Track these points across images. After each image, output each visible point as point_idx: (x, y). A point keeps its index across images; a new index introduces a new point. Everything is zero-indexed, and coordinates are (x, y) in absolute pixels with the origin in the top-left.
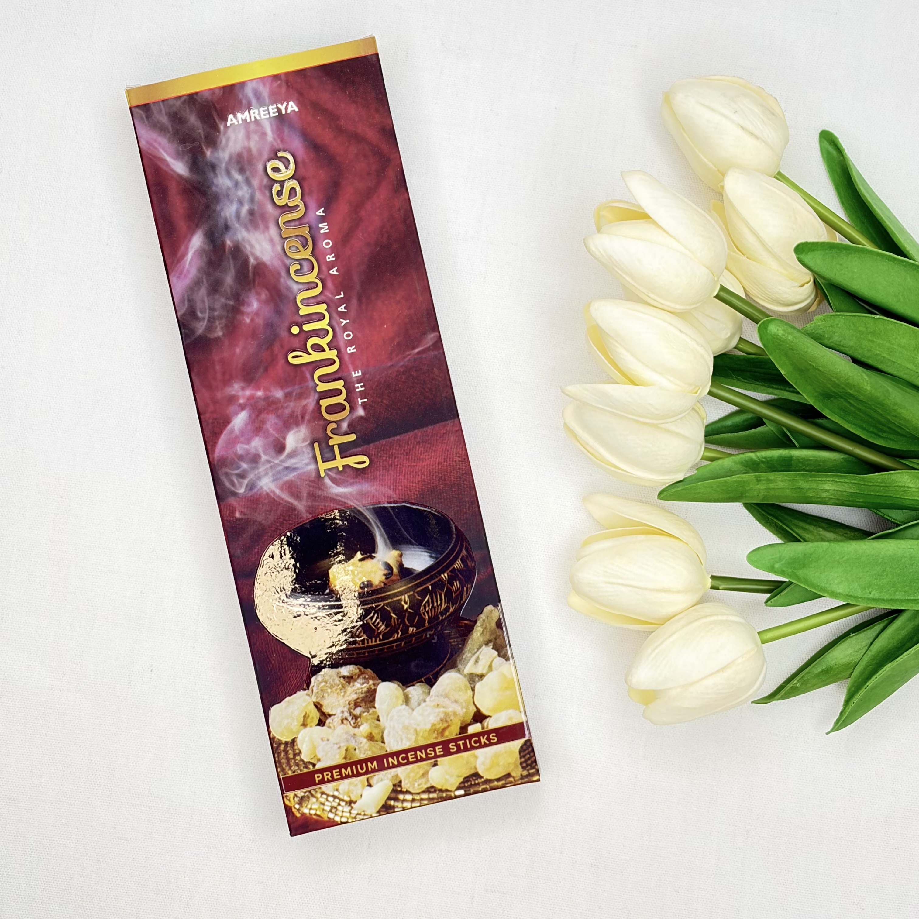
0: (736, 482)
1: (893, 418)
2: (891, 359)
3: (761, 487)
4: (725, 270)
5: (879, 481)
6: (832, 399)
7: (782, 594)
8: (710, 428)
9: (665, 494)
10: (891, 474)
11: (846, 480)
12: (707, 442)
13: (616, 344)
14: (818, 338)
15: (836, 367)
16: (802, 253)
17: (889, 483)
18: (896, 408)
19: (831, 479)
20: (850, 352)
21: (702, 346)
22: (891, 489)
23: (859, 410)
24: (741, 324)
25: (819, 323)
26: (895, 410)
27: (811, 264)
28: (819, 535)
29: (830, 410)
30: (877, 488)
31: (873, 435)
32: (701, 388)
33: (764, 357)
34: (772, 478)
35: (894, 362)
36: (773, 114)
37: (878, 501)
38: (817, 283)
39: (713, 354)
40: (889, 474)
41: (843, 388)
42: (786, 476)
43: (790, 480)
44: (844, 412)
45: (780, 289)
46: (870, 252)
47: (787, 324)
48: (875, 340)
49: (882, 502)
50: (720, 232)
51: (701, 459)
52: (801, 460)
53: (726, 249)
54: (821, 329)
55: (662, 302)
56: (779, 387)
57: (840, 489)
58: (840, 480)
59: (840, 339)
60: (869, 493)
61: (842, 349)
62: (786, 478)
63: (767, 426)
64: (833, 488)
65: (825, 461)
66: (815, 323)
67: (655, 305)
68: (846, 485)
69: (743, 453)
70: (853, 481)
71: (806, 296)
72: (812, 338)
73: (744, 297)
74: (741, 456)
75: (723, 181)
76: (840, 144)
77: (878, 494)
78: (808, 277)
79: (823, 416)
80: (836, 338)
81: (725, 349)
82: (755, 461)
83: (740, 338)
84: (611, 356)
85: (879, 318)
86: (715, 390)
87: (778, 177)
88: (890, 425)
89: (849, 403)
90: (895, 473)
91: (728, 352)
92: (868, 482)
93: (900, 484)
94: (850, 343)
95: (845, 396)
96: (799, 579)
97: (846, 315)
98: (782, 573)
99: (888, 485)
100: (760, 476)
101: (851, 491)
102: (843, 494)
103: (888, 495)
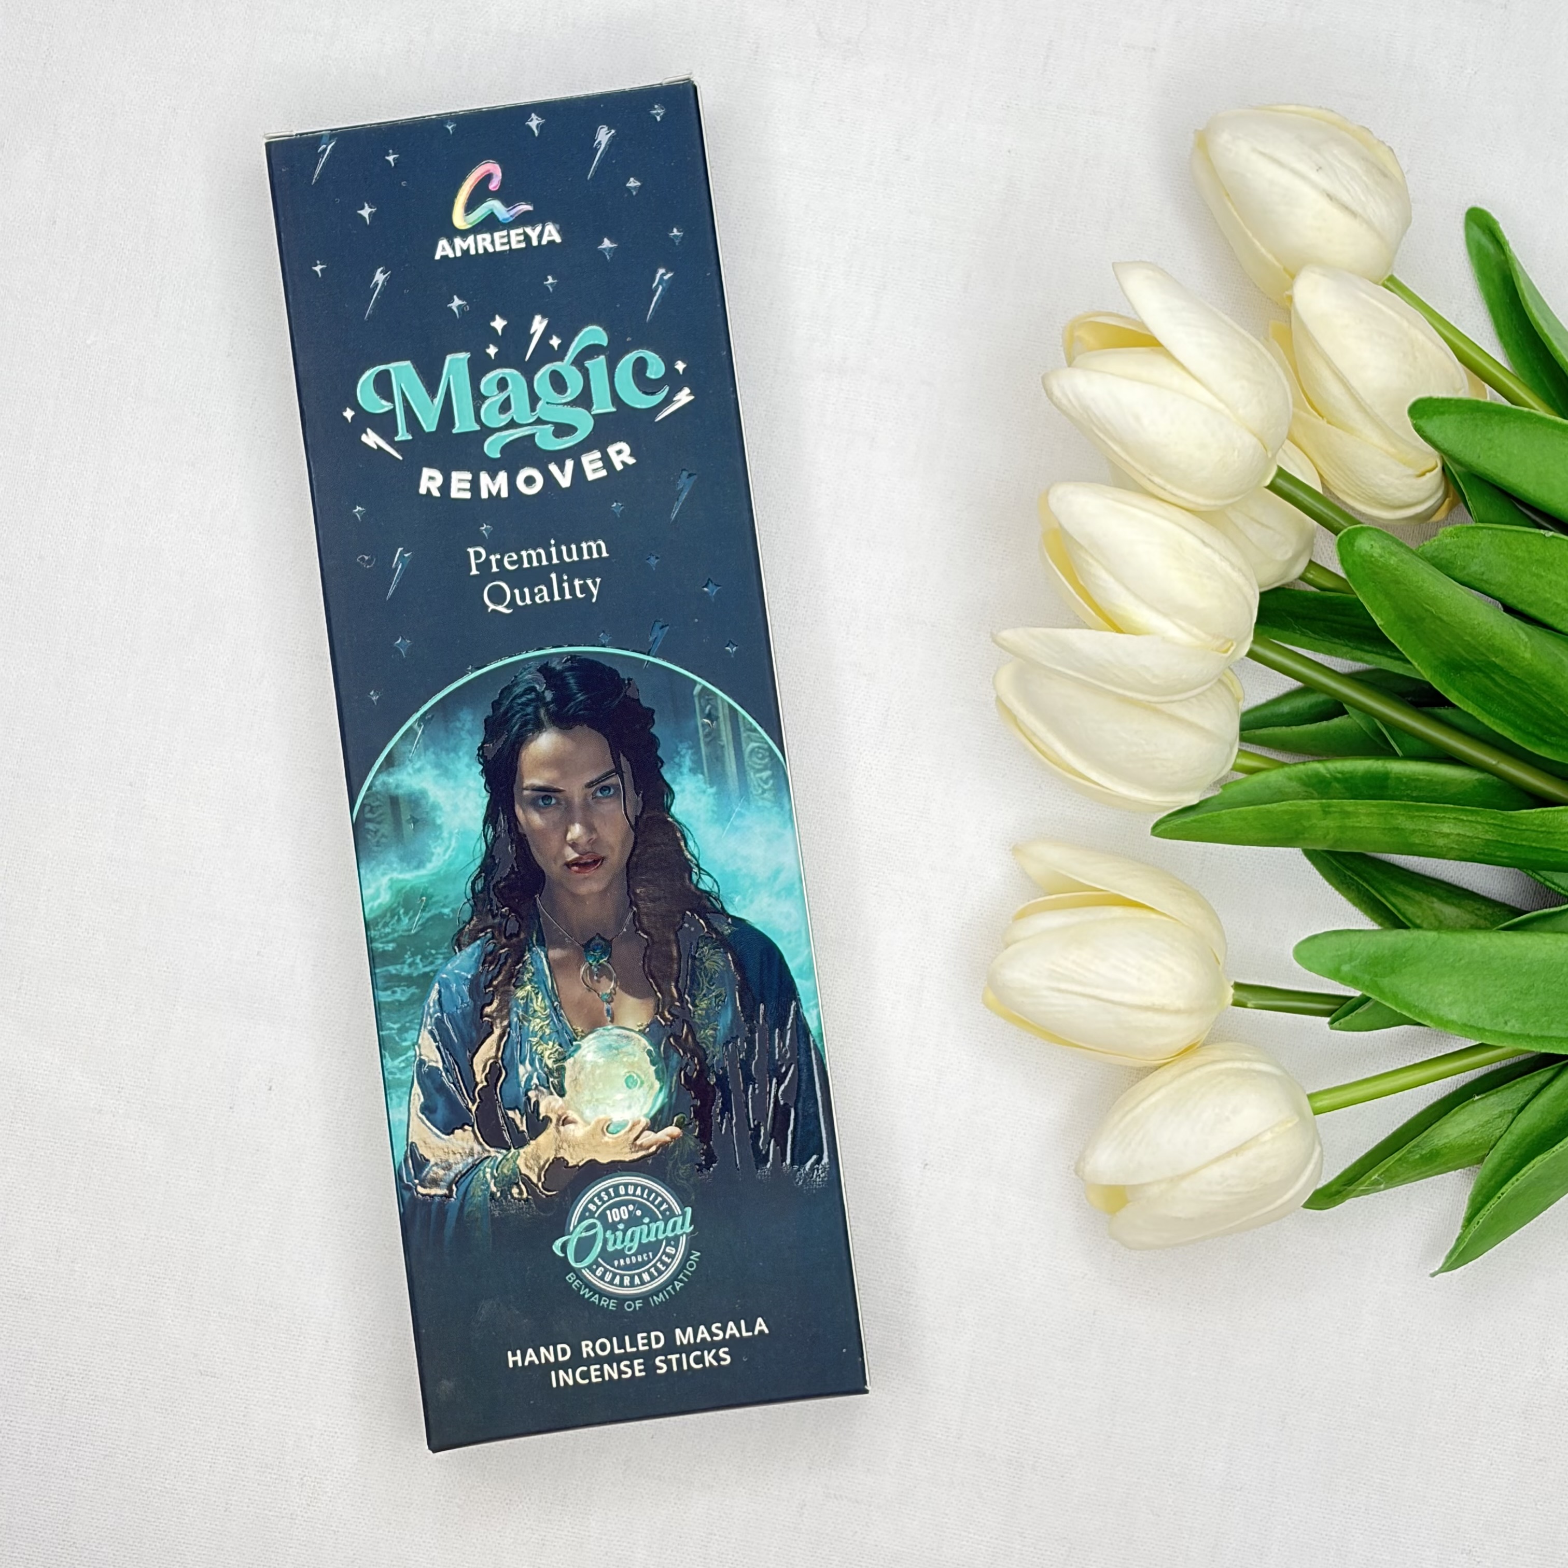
0: (1288, 813)
3: (1332, 823)
4: (1287, 442)
5: (1537, 822)
6: (1464, 673)
7: (1359, 1011)
8: (1251, 717)
9: (1163, 827)
10: (1558, 811)
11: (1479, 819)
12: (1243, 739)
13: (1091, 561)
14: (1444, 566)
15: (1472, 616)
16: (1421, 417)
17: (1555, 827)
19: (1454, 815)
20: (1499, 593)
21: (1240, 570)
22: (1557, 836)
23: (1511, 694)
24: (1313, 536)
25: (1447, 541)
27: (1438, 437)
28: (1432, 908)
29: (1460, 693)
30: (1534, 835)
31: (1533, 739)
32: (1235, 644)
33: (1350, 596)
34: (1350, 809)
36: (1385, 175)
37: (1534, 856)
38: (1446, 471)
39: (1260, 587)
40: (1555, 811)
41: (1483, 654)
42: (1374, 806)
43: (1381, 814)
44: (1485, 698)
45: (1382, 479)
46: (1541, 420)
47: (1389, 537)
48: (1543, 574)
49: (1541, 858)
50: (1281, 374)
51: (1232, 769)
52: (1404, 780)
53: (1291, 406)
54: (1450, 550)
55: (1175, 491)
56: (1375, 650)
57: (1468, 834)
59: (1483, 569)
60: (1519, 843)
61: (1486, 587)
62: (1374, 810)
63: (1350, 717)
64: (1456, 832)
65: (1446, 783)
66: (1439, 540)
67: (1163, 497)
68: (1479, 827)
69: (1304, 763)
70: (1492, 821)
71: (1427, 494)
72: (1434, 565)
73: (1320, 491)
74: (1301, 767)
75: (1291, 287)
76: (1501, 232)
77: (1534, 844)
78: (1433, 459)
79: (1446, 703)
80: (1475, 568)
81: (1282, 579)
82: (1324, 777)
83: (1311, 562)
84: (1081, 583)
85: (1553, 537)
86: (1260, 650)
87: (1389, 284)
89: (1494, 681)
91: (1287, 584)
92: (1517, 823)
94: (1500, 577)
95: (1488, 668)
96: (1382, 993)
97: (1496, 529)
98: (1353, 981)
99: (1552, 830)
100: (1329, 806)
101: (1488, 837)
102: (1473, 843)
103: (1552, 847)
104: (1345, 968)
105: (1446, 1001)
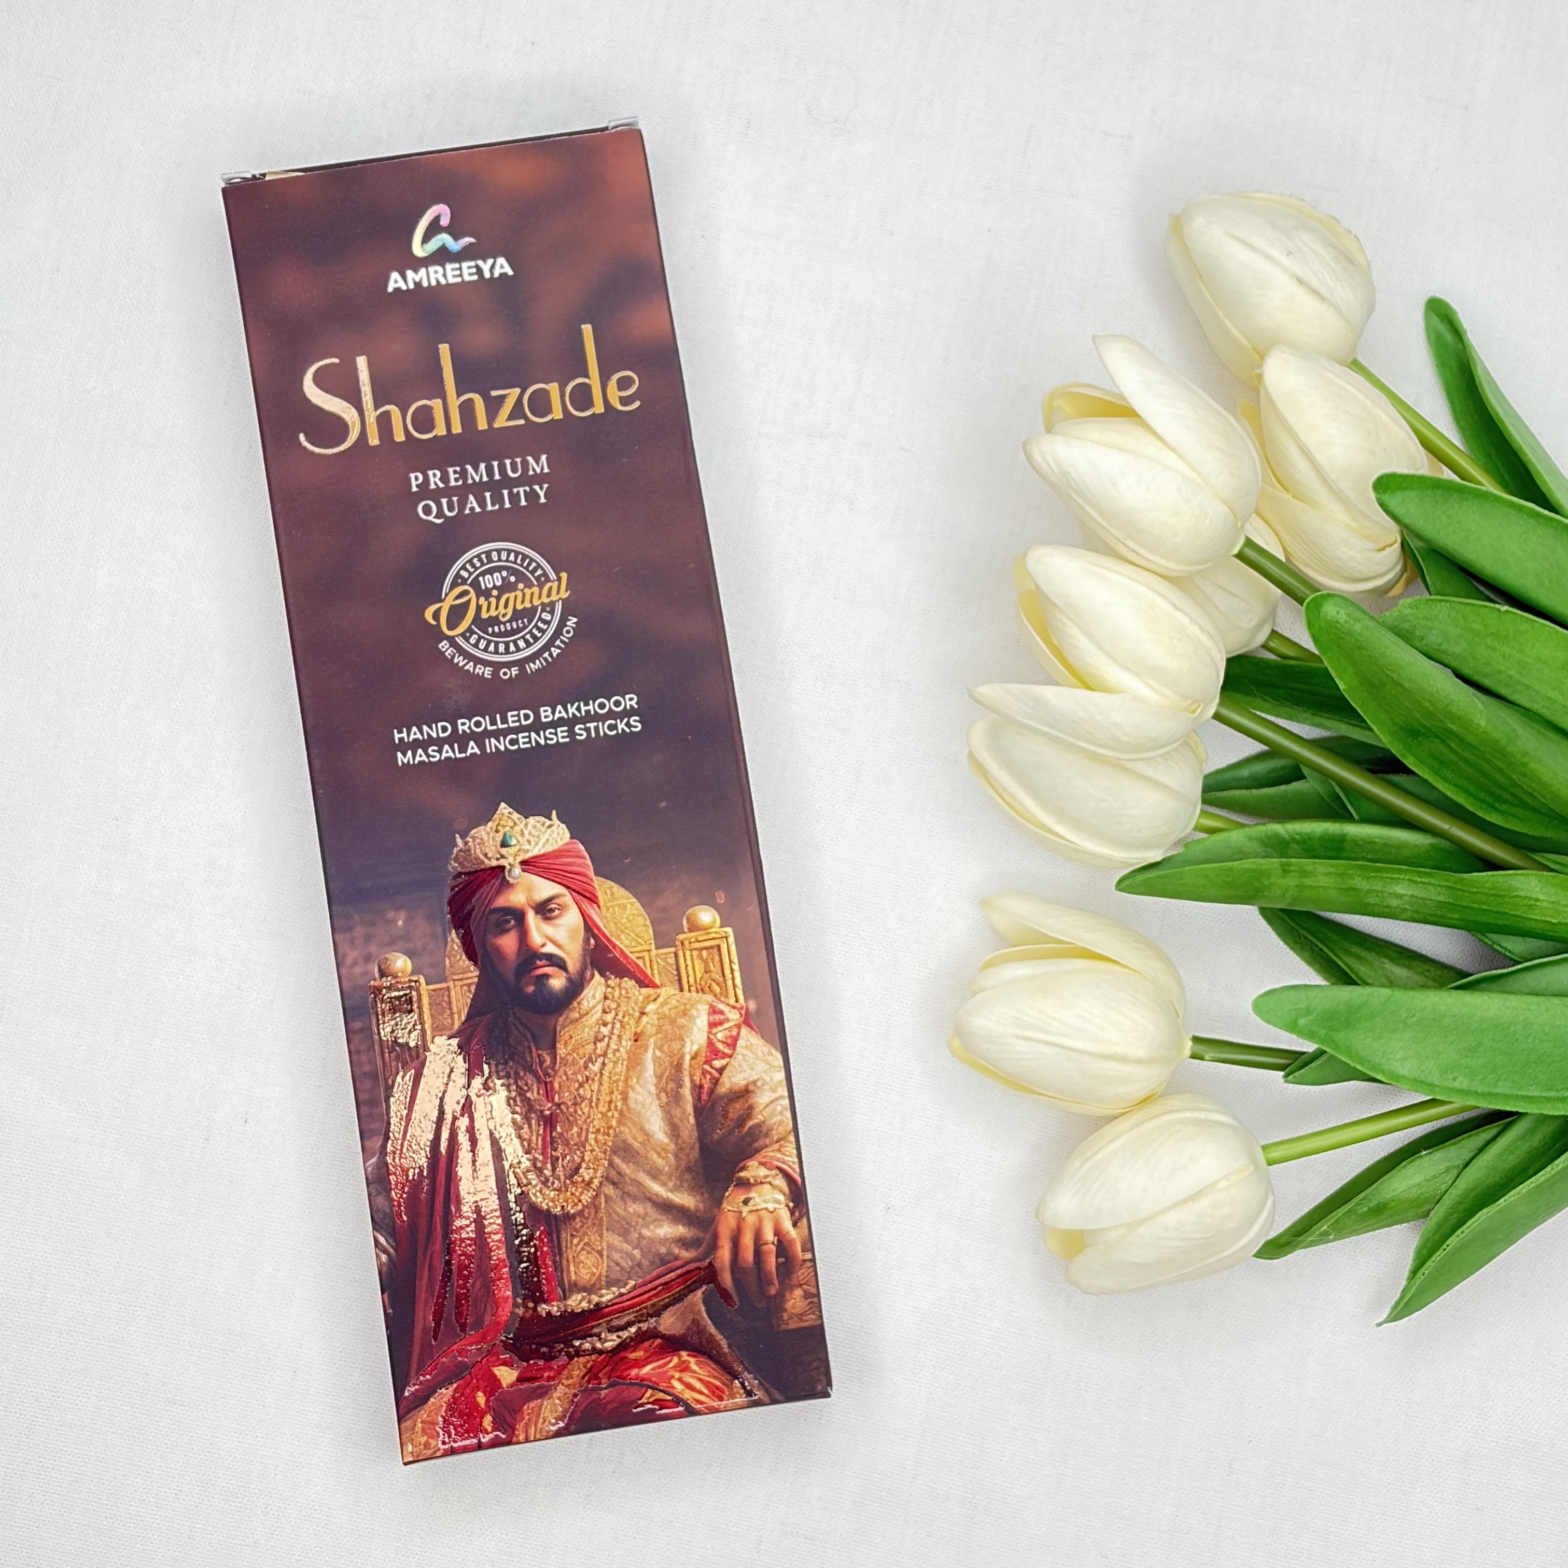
0: (1249, 870)
1: (1521, 778)
2: (1523, 680)
3: (1291, 881)
4: (1254, 515)
5: (1487, 885)
6: (1420, 739)
7: (1313, 1065)
8: (1211, 780)
9: (1127, 882)
10: (1508, 875)
12: (1205, 801)
13: (1066, 620)
15: (1431, 683)
16: (1384, 492)
17: (1503, 890)
18: (1526, 760)
19: (1407, 877)
20: (1454, 664)
22: (1507, 900)
23: (1465, 760)
24: (1276, 605)
25: (1406, 612)
26: (1525, 765)
27: (1399, 511)
28: (1383, 969)
29: (1417, 758)
30: (1484, 898)
31: (1485, 806)
32: (1202, 705)
33: (1311, 664)
34: (1309, 868)
35: (1528, 687)
36: (1352, 263)
37: (1484, 919)
38: (1406, 546)
39: (1227, 654)
40: (1505, 875)
41: (1440, 721)
42: (1332, 866)
43: (1336, 874)
44: (1440, 763)
45: (1343, 553)
47: (1353, 605)
48: (1498, 647)
49: (1490, 921)
50: (1251, 447)
51: (1194, 830)
52: (1361, 842)
53: (1259, 481)
54: (1410, 621)
57: (1420, 896)
58: (1423, 880)
59: (1440, 640)
60: (1471, 905)
61: (1442, 657)
62: (1331, 869)
63: (1308, 782)
64: (1410, 893)
65: (1400, 846)
66: (1399, 611)
67: (1137, 562)
68: (1431, 888)
69: (1264, 824)
70: (1445, 883)
71: (1388, 567)
72: (1395, 633)
73: (1283, 560)
74: (1261, 828)
75: (1260, 366)
76: (1460, 323)
77: (1484, 907)
78: (1393, 535)
79: (1405, 770)
80: (1433, 640)
81: (1246, 646)
82: (1283, 839)
83: (1274, 630)
84: (1056, 643)
85: (1507, 611)
86: (1224, 712)
87: (1353, 366)
88: (1515, 790)
89: (1449, 746)
90: (1516, 875)
91: (1249, 652)
92: (1469, 885)
93: (1523, 894)
94: (1456, 649)
95: (1443, 735)
96: (1337, 1047)
97: (1453, 602)
98: (1310, 1035)
99: (1502, 893)
100: (1289, 865)
101: (1441, 898)
102: (1426, 904)
103: (1501, 910)
104: (1302, 1022)
105: (1398, 1056)
